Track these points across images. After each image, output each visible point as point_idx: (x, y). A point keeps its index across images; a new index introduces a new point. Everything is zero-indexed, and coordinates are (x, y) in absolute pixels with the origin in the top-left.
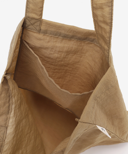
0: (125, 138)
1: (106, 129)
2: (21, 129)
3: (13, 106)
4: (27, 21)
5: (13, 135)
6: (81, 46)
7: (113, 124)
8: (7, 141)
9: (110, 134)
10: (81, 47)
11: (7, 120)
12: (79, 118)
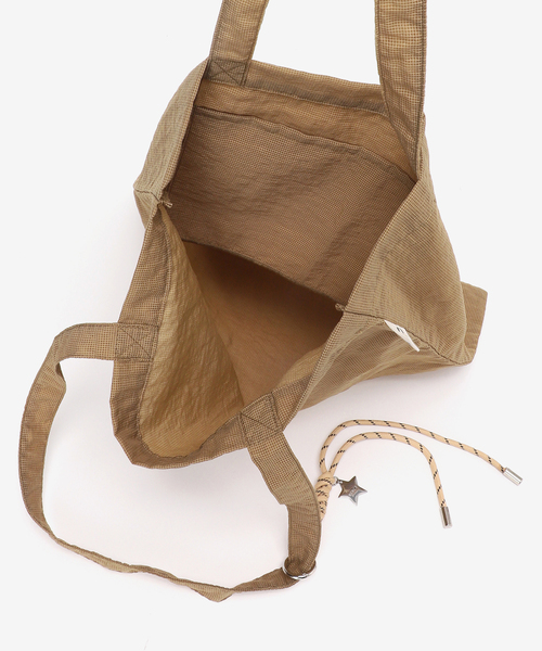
0: (454, 355)
1: (408, 331)
2: (189, 333)
3: (175, 274)
4: (213, 65)
5: (173, 346)
6: (347, 120)
7: (424, 318)
8: (158, 359)
9: (416, 343)
10: (347, 124)
11: (159, 309)
12: (345, 304)
